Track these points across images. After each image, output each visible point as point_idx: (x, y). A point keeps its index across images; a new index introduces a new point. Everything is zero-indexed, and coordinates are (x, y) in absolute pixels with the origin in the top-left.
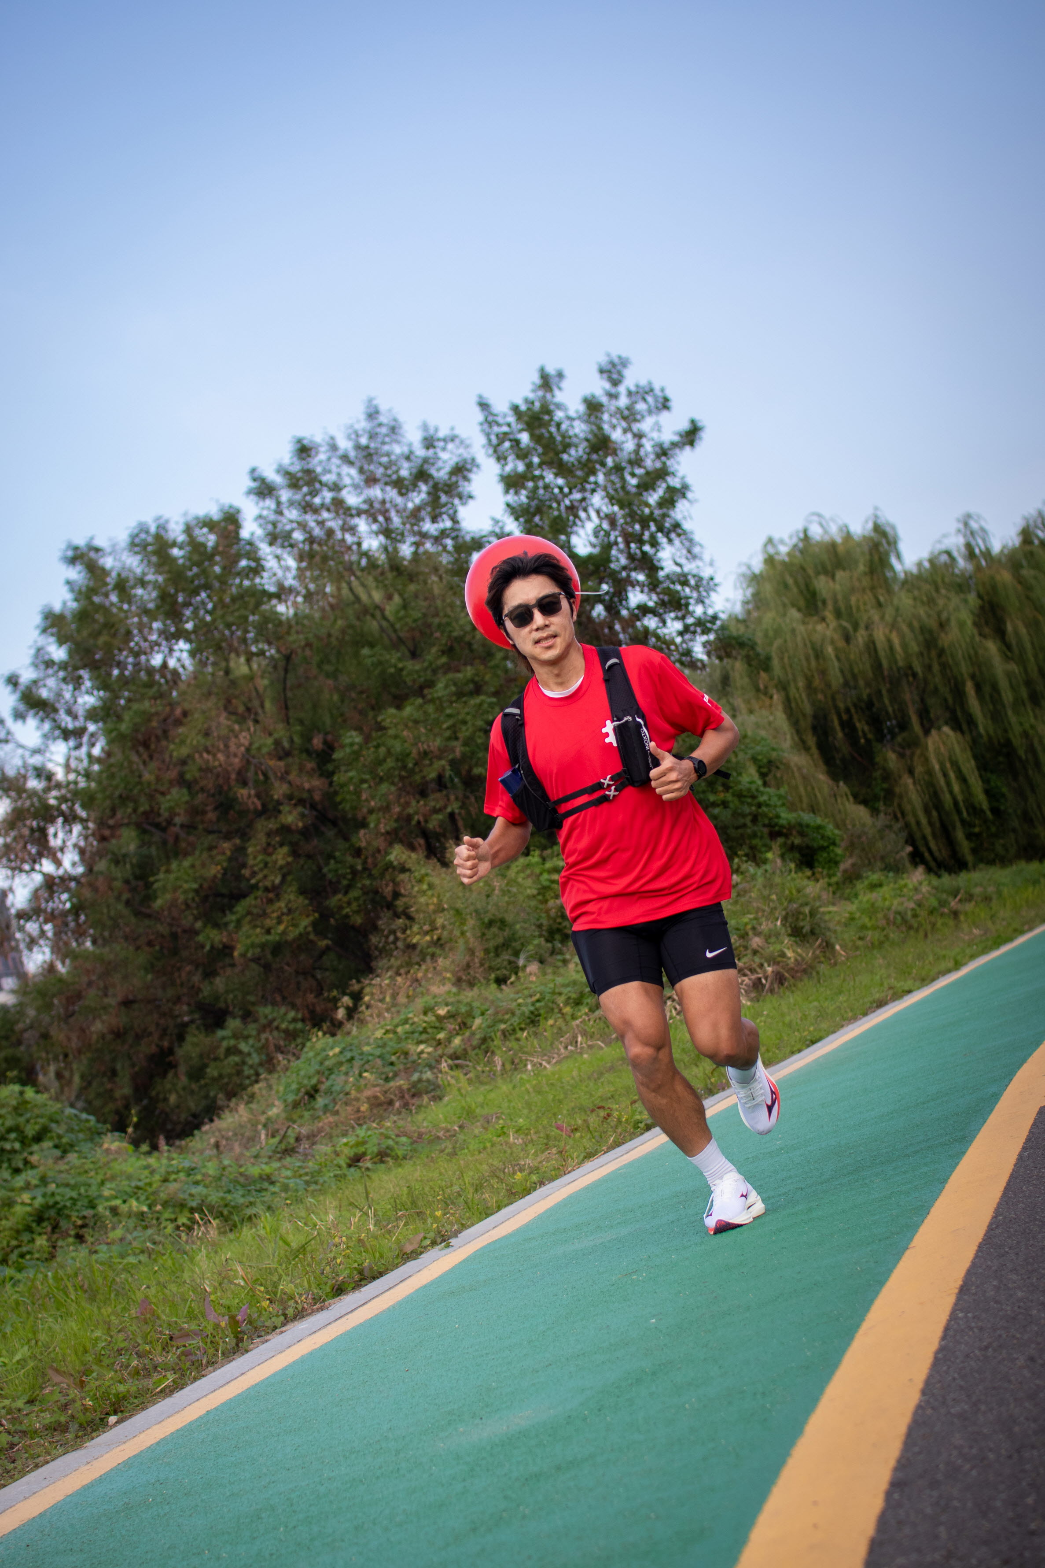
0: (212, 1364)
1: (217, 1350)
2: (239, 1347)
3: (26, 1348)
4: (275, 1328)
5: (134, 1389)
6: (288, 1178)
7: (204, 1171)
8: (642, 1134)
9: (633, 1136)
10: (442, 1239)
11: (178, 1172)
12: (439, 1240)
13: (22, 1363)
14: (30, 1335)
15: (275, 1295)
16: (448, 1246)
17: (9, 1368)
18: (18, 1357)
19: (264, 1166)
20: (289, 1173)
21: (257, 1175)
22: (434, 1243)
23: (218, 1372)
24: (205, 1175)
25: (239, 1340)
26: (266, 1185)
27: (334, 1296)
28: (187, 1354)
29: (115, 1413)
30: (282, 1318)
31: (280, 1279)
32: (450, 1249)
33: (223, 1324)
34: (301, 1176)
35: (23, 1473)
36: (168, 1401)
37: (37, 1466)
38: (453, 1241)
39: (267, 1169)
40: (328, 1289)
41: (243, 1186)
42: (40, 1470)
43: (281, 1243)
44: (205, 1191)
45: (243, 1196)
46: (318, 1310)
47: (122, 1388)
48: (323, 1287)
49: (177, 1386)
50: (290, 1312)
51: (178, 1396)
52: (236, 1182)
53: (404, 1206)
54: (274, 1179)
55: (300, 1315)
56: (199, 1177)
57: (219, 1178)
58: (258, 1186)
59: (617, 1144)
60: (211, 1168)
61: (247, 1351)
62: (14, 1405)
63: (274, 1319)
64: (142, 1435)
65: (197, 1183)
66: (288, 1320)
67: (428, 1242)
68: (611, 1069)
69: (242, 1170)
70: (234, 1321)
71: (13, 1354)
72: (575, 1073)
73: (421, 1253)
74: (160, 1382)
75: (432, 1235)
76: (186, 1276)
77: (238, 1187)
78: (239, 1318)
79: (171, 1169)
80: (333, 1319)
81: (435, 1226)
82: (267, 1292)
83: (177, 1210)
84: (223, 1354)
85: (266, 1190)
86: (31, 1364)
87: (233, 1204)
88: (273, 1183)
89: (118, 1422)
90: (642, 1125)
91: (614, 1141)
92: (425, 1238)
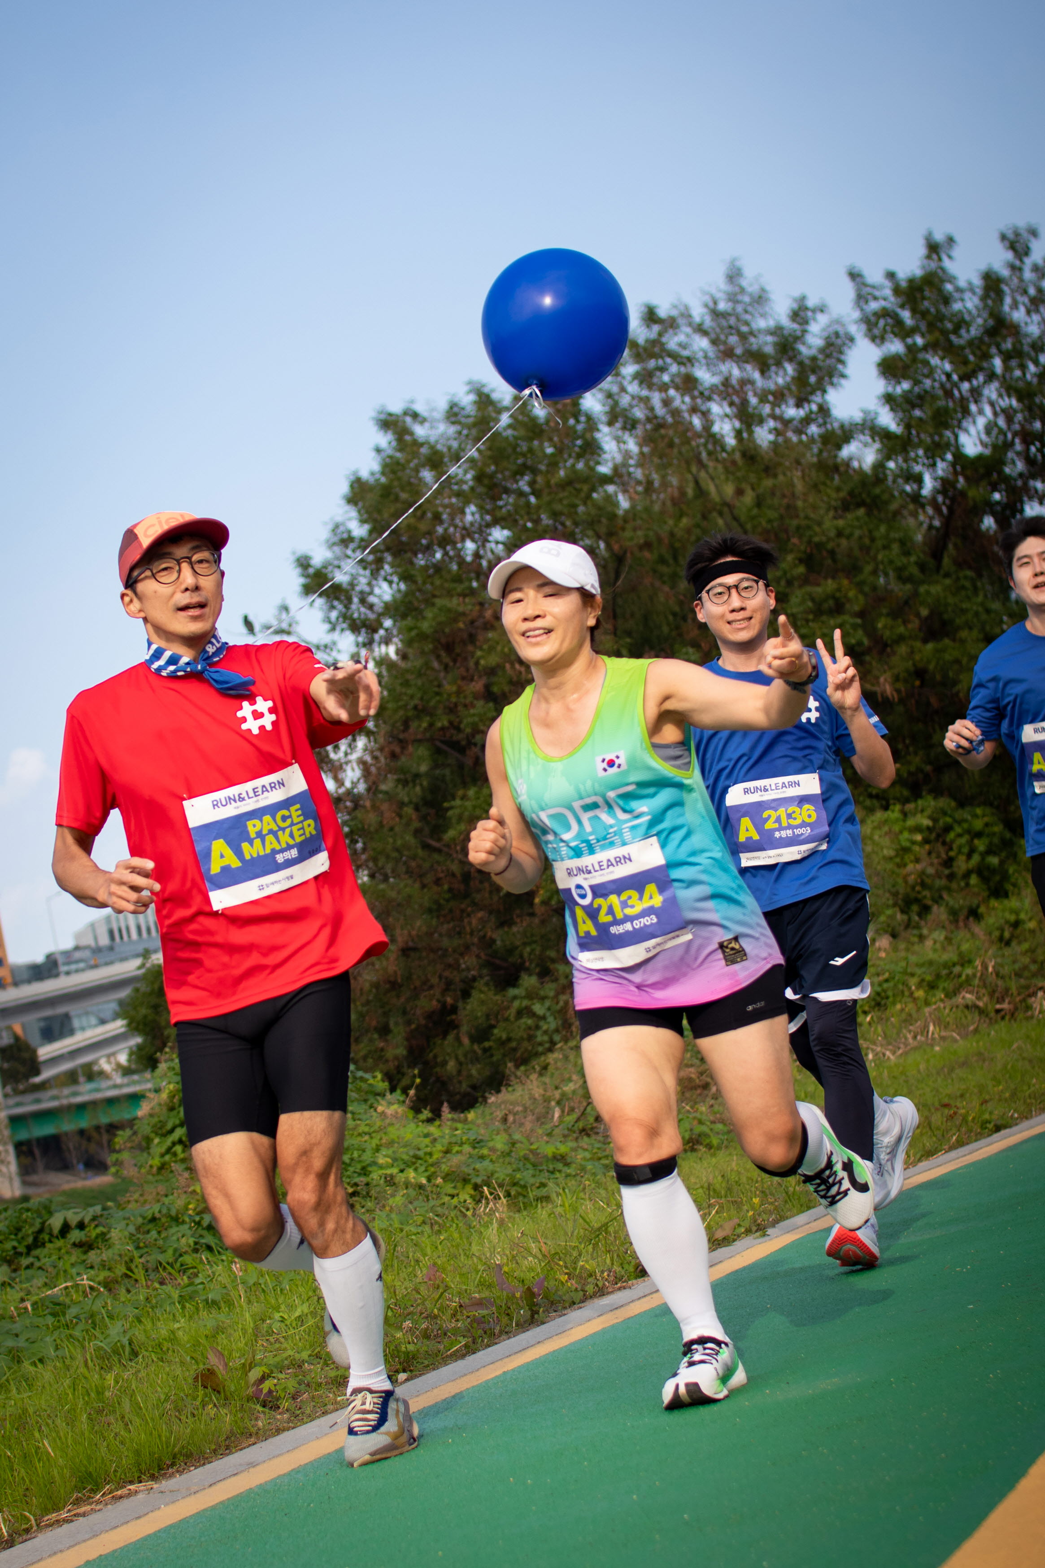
0: (507, 1333)
1: (511, 1320)
2: (533, 1320)
3: (306, 1305)
4: (574, 1303)
5: (425, 1348)
6: (584, 1159)
7: (491, 1144)
8: (989, 1135)
9: (979, 1137)
10: (759, 1229)
11: (462, 1144)
12: (754, 1228)
13: (301, 1319)
14: (311, 1294)
15: (575, 1269)
16: (764, 1235)
17: (288, 1323)
18: (297, 1314)
19: (558, 1144)
20: (587, 1155)
21: (550, 1155)
22: (748, 1231)
23: (513, 1340)
24: (493, 1150)
25: (534, 1313)
26: (560, 1166)
27: (636, 1278)
28: (479, 1321)
29: (404, 1371)
30: (581, 1293)
31: (580, 1255)
32: (767, 1238)
33: (518, 1295)
34: (600, 1159)
35: (312, 1418)
36: (461, 1363)
37: (325, 1413)
38: (770, 1231)
39: (563, 1149)
40: (632, 1269)
41: (534, 1165)
42: (329, 1416)
43: (581, 1220)
44: (491, 1167)
45: (534, 1176)
46: (619, 1289)
47: (411, 1347)
48: (626, 1266)
49: (469, 1350)
50: (590, 1289)
51: (470, 1359)
52: (526, 1158)
53: (718, 1195)
54: (569, 1160)
55: (601, 1292)
56: (485, 1151)
57: (509, 1154)
58: (551, 1167)
59: (960, 1144)
60: (500, 1142)
61: (543, 1323)
62: (297, 1356)
63: (572, 1294)
64: (435, 1391)
65: (482, 1158)
66: (586, 1298)
67: (743, 1230)
68: (964, 1064)
69: (534, 1147)
70: (530, 1294)
71: (291, 1308)
72: (922, 1067)
73: (734, 1240)
74: (452, 1345)
75: (746, 1224)
76: (475, 1248)
77: (529, 1166)
78: (536, 1290)
79: (454, 1140)
80: (635, 1297)
81: (751, 1213)
82: (566, 1267)
83: (459, 1185)
84: (517, 1325)
85: (560, 1171)
86: (311, 1322)
87: (522, 1183)
88: (567, 1164)
89: (407, 1380)
90: (990, 1126)
91: (957, 1140)
92: (739, 1225)
